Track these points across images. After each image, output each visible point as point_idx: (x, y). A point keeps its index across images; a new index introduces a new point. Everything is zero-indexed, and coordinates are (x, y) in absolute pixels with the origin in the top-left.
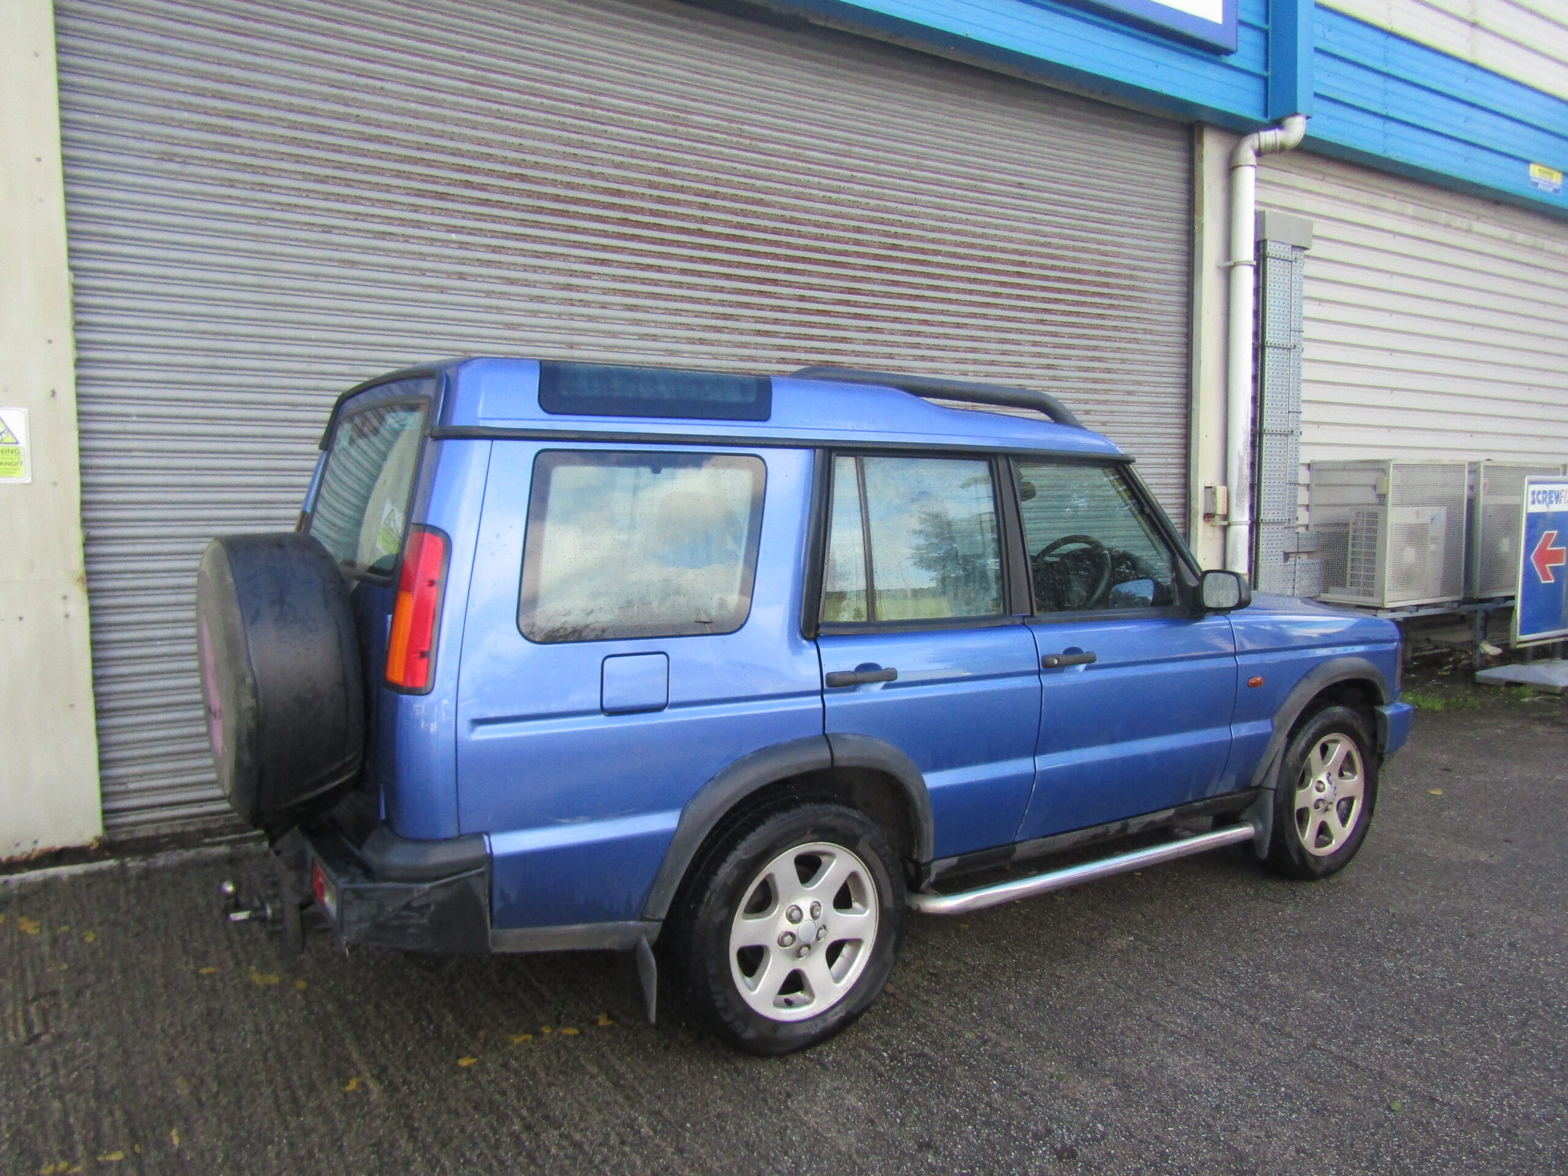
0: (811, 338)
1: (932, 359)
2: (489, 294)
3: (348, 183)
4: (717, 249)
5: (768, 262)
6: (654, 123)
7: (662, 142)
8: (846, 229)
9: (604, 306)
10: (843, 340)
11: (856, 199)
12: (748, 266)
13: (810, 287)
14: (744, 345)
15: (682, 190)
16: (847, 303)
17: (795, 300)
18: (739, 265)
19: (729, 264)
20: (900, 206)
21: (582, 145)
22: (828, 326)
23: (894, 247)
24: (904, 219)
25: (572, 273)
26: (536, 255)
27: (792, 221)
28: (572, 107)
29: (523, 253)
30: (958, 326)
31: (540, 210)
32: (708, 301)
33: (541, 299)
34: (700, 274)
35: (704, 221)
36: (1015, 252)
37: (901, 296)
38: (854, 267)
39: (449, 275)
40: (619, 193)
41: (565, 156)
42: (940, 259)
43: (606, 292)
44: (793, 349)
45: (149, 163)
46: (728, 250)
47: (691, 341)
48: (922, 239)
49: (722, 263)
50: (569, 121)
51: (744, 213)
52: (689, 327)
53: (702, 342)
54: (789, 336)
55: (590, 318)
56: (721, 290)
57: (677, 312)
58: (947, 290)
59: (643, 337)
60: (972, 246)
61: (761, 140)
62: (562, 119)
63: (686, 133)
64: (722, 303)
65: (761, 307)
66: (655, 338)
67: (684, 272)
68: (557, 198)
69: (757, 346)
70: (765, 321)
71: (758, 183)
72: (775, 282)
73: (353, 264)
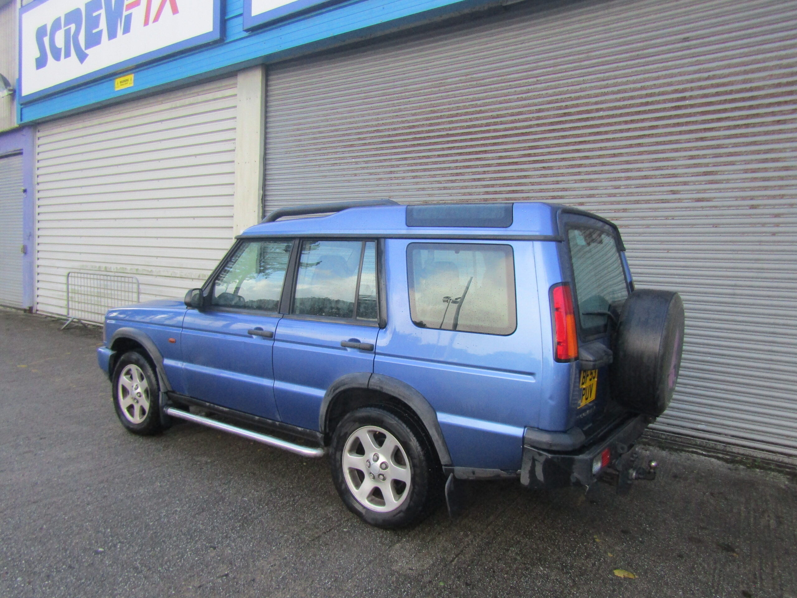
0: (505, 178)
1: (590, 181)
2: (364, 180)
3: (326, 148)
4: (456, 141)
5: (482, 142)
6: (430, 90)
7: (433, 98)
8: (531, 112)
9: (403, 178)
10: (525, 177)
11: (538, 93)
12: (472, 146)
13: (506, 150)
14: (466, 187)
15: (441, 117)
16: (529, 155)
17: (497, 159)
18: (467, 147)
19: (461, 148)
20: (570, 88)
21: (400, 110)
22: (516, 170)
23: (565, 115)
24: (573, 95)
25: (392, 166)
26: (381, 161)
27: (498, 117)
28: (397, 95)
29: (376, 161)
30: (614, 155)
31: (383, 142)
32: (449, 168)
33: (381, 179)
34: (447, 155)
35: (450, 129)
36: (676, 91)
37: (567, 144)
38: (536, 133)
39: (351, 175)
40: (414, 127)
41: (393, 117)
42: (601, 114)
43: (404, 172)
44: (493, 186)
45: (283, 156)
46: (461, 141)
47: (440, 189)
48: (587, 104)
49: (458, 148)
50: (395, 102)
51: (471, 120)
52: (440, 182)
53: (445, 188)
54: (491, 179)
55: (398, 184)
56: (457, 161)
57: (434, 176)
58: (606, 133)
59: (418, 190)
60: (632, 98)
61: (483, 79)
62: (393, 102)
63: (445, 89)
64: (456, 168)
65: (476, 166)
66: (423, 189)
67: (439, 156)
68: (389, 136)
69: (472, 187)
70: (479, 173)
71: (479, 102)
72: (486, 152)
73: (325, 176)
